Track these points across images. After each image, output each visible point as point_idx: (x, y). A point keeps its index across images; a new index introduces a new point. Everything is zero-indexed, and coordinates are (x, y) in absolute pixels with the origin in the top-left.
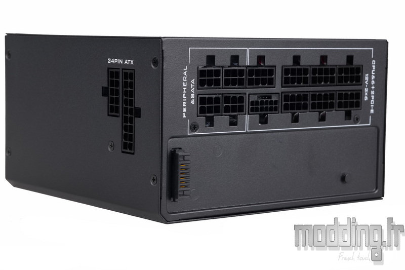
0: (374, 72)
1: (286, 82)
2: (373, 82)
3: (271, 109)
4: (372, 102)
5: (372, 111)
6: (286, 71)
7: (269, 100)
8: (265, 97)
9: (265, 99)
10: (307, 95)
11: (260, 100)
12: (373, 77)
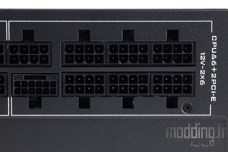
0: (214, 50)
1: (68, 60)
2: (214, 63)
3: (46, 92)
4: (214, 87)
5: (213, 99)
6: (69, 48)
7: (43, 81)
8: (35, 78)
9: (37, 79)
10: (103, 76)
11: (28, 81)
12: (214, 57)
